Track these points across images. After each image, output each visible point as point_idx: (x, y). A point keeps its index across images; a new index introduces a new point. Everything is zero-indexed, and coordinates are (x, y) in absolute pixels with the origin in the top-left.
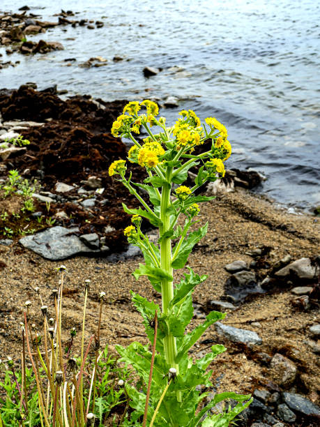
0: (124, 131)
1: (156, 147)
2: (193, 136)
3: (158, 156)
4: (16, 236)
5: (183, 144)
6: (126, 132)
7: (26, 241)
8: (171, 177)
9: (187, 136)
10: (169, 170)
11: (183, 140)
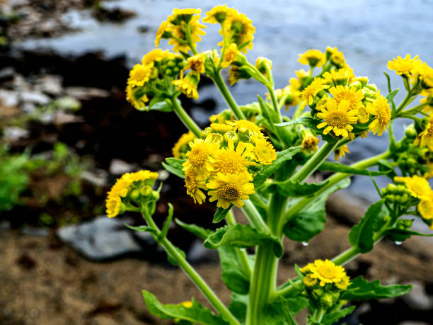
0: (160, 92)
1: (244, 138)
2: (371, 109)
3: (252, 169)
4: (54, 226)
5: (338, 132)
6: (165, 96)
7: (66, 232)
8: (282, 221)
9: (352, 107)
10: (279, 201)
11: (338, 120)
